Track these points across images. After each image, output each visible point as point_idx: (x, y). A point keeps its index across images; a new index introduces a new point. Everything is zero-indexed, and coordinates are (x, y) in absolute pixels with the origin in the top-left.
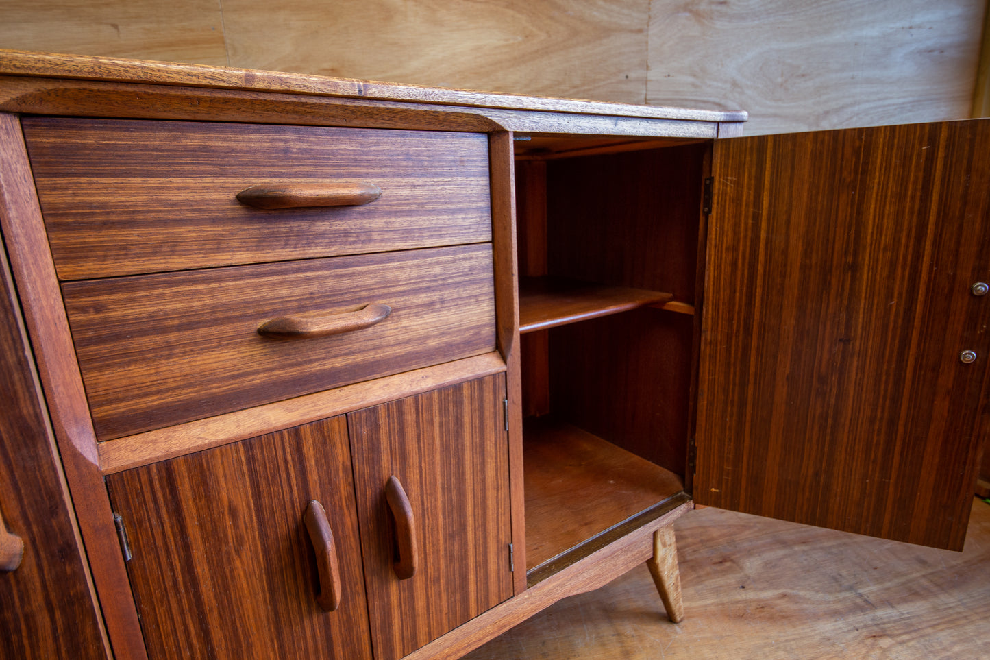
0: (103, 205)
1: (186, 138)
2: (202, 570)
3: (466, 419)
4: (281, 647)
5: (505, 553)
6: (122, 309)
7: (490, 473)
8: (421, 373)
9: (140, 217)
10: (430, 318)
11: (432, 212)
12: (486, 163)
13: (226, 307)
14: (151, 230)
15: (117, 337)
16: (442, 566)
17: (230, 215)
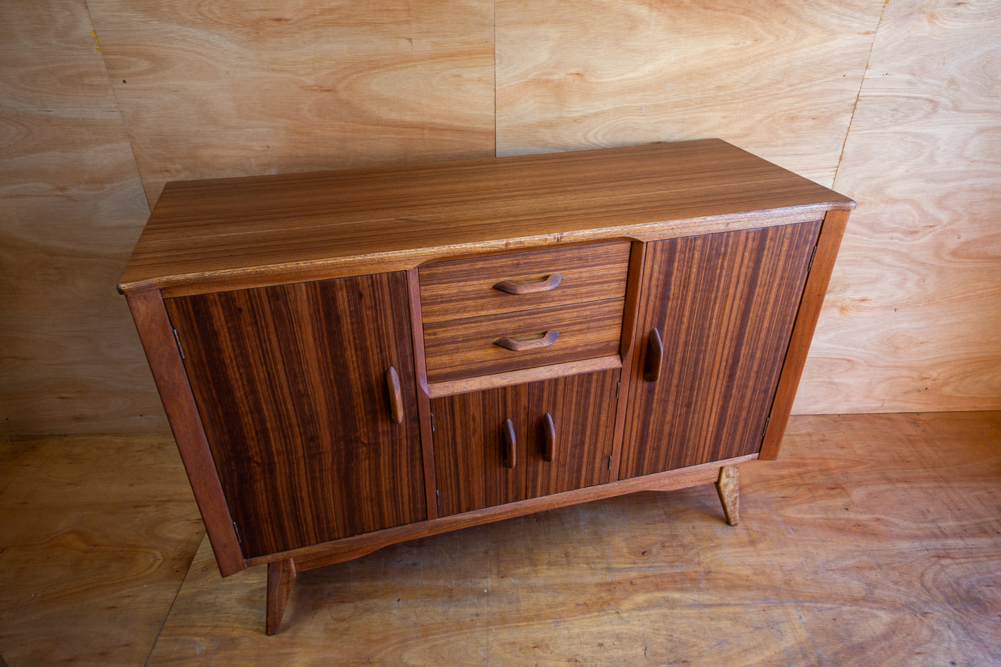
0: (441, 295)
1: (476, 265)
2: (459, 440)
3: (593, 390)
4: (485, 476)
5: (606, 460)
6: (443, 334)
7: (603, 418)
8: (570, 364)
9: (454, 298)
10: (580, 337)
11: (589, 284)
12: (628, 256)
13: (482, 333)
14: (458, 303)
15: (439, 345)
16: (568, 459)
17: (489, 294)
